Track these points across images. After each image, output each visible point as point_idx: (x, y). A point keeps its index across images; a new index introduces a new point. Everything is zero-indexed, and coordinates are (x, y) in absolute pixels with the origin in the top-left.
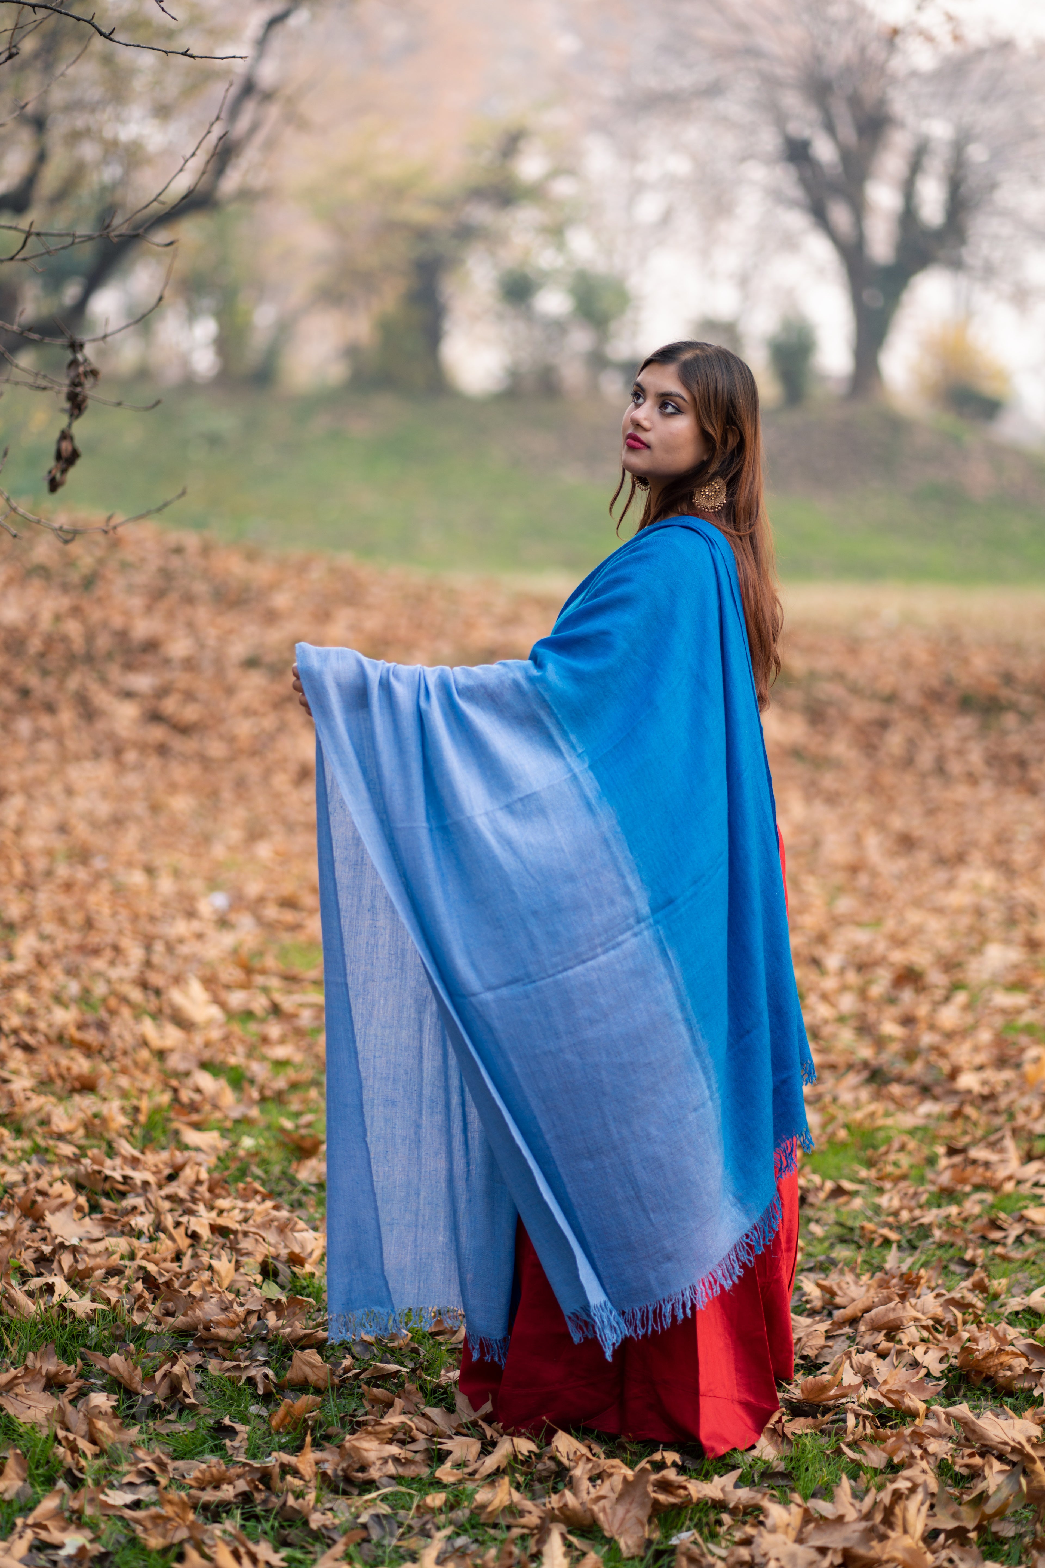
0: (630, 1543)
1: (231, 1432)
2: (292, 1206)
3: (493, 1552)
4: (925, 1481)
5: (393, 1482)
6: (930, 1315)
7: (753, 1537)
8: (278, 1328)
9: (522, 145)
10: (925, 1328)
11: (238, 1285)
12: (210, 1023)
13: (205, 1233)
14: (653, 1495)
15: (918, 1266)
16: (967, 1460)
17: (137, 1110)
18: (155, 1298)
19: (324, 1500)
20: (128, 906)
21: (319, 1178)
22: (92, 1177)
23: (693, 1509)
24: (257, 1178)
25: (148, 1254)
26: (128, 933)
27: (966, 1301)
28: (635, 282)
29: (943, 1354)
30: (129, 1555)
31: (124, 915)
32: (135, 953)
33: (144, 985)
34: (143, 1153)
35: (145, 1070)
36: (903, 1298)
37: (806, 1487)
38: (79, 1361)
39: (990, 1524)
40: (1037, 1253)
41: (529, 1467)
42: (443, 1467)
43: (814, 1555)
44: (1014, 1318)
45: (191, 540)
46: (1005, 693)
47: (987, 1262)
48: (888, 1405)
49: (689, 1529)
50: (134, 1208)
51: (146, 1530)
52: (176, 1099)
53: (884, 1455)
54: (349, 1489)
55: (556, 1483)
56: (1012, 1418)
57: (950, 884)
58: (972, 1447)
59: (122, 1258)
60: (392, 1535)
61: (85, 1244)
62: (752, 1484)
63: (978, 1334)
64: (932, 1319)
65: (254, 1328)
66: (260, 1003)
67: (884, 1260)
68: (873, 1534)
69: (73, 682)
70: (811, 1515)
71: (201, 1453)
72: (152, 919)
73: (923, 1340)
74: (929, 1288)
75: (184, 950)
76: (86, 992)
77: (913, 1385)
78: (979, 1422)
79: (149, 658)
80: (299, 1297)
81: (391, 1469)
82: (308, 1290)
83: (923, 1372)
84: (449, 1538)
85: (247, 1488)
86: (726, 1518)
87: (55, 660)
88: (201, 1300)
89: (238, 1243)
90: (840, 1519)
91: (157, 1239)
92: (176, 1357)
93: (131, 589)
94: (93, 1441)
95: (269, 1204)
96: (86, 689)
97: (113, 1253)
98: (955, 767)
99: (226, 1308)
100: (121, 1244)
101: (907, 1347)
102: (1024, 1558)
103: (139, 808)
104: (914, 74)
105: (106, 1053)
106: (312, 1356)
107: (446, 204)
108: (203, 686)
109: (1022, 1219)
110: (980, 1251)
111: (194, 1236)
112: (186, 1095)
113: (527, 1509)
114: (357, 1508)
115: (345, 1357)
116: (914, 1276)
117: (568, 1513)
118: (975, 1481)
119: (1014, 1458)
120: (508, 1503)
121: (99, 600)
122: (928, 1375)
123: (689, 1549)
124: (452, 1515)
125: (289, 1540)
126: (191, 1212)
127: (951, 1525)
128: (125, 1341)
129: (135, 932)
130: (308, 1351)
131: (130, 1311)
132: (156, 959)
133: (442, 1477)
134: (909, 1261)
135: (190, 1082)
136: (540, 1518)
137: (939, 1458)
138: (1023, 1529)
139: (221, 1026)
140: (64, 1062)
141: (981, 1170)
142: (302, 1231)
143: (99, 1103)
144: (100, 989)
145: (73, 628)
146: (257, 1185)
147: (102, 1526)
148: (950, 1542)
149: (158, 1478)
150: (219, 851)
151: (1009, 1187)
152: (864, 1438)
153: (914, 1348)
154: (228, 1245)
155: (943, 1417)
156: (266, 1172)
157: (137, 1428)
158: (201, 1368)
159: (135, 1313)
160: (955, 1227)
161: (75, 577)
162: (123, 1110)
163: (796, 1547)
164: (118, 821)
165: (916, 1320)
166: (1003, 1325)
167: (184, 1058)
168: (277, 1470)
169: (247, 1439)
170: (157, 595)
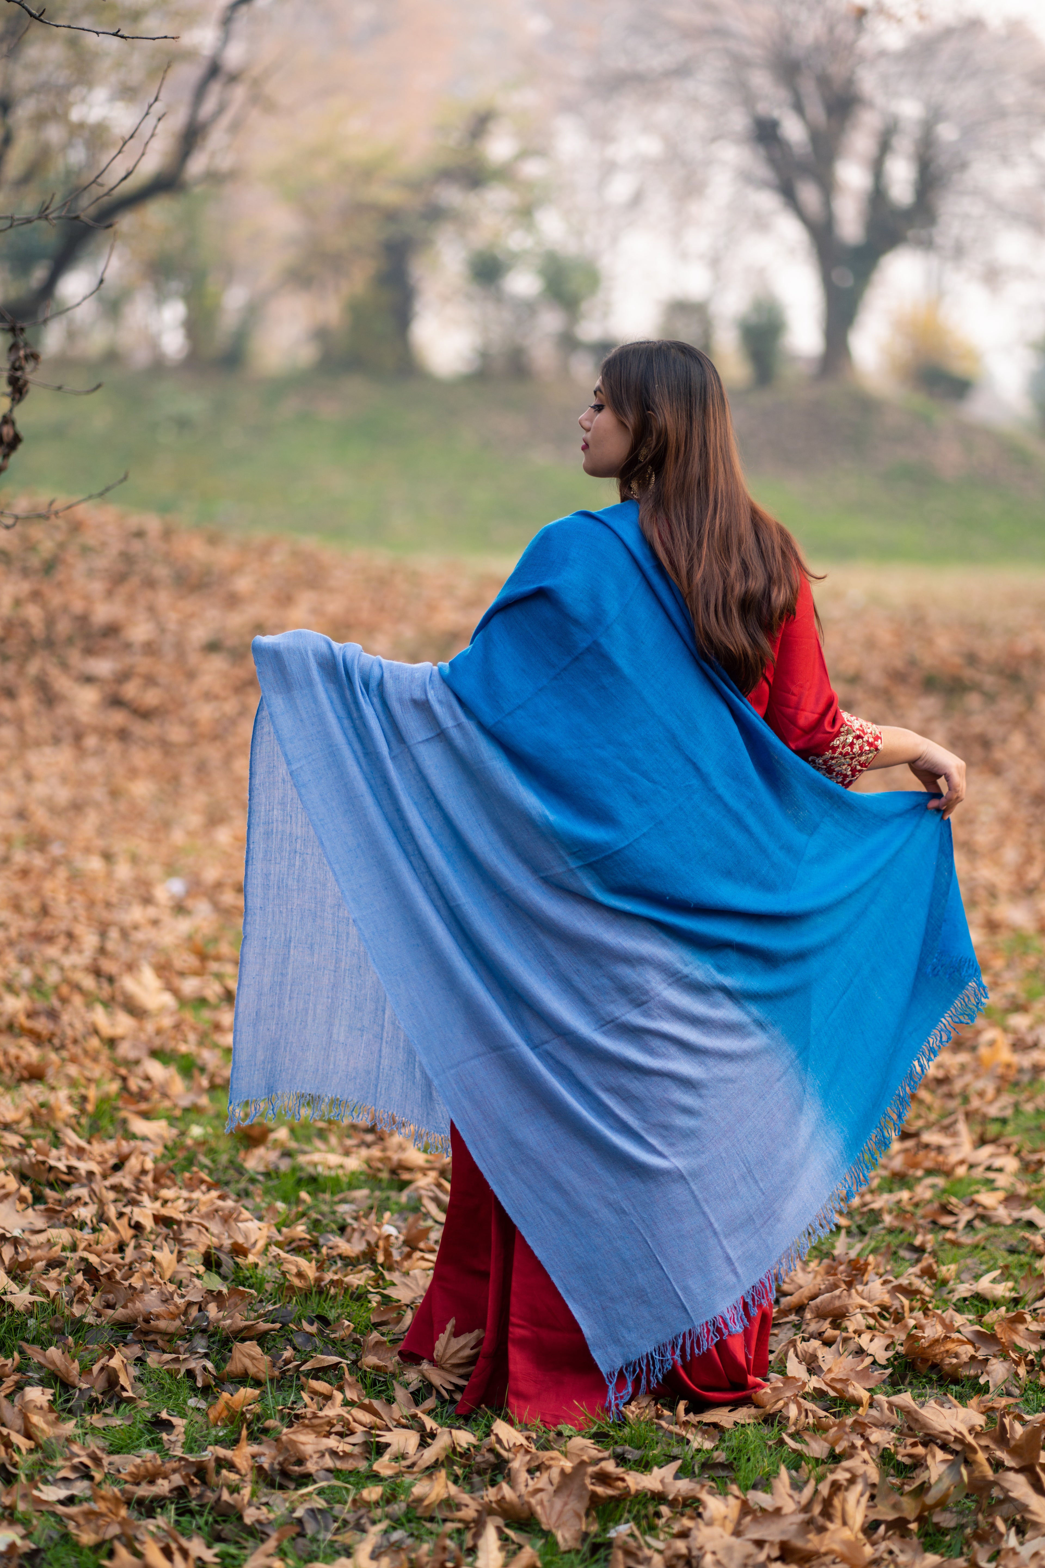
0: (567, 1536)
1: (168, 1426)
2: (239, 1195)
3: (426, 1547)
4: (865, 1473)
5: (330, 1475)
6: (877, 1302)
7: (690, 1529)
8: (218, 1320)
9: (492, 126)
10: (872, 1315)
11: (180, 1277)
12: (162, 1010)
13: (148, 1223)
14: (591, 1487)
15: (867, 1252)
16: (910, 1450)
17: (84, 1099)
18: (96, 1290)
19: (260, 1494)
20: (84, 892)
21: (266, 1167)
22: (36, 1168)
23: (631, 1501)
24: (203, 1167)
25: (90, 1245)
26: (83, 919)
27: (914, 1288)
28: (605, 262)
29: (889, 1341)
30: (62, 1551)
31: (80, 901)
32: (90, 940)
33: (97, 972)
34: (89, 1142)
35: (95, 1059)
36: (850, 1285)
37: (747, 1478)
38: (16, 1355)
39: (931, 1515)
40: (987, 1238)
41: (467, 1459)
42: (381, 1460)
43: (751, 1548)
44: (961, 1306)
45: (153, 524)
46: (968, 673)
47: (936, 1247)
48: (832, 1393)
49: (627, 1522)
50: (78, 1199)
51: (78, 1526)
52: (125, 1088)
53: (826, 1445)
54: (286, 1483)
55: (495, 1475)
56: (955, 1406)
58: (915, 1436)
59: (64, 1249)
60: (327, 1529)
61: (27, 1236)
62: (692, 1475)
63: (924, 1321)
64: (878, 1306)
65: (195, 1319)
66: (213, 990)
67: (833, 1247)
68: (809, 1525)
69: (33, 668)
70: (749, 1507)
71: (138, 1447)
72: (108, 905)
73: (869, 1328)
74: (877, 1274)
75: (139, 936)
76: (38, 979)
77: (857, 1372)
78: (923, 1411)
79: (110, 643)
80: (241, 1288)
81: (328, 1462)
82: (251, 1281)
83: (868, 1361)
84: (386, 1532)
85: (182, 1483)
86: (665, 1510)
87: (15, 645)
88: (142, 1292)
89: (181, 1234)
90: (778, 1511)
91: (100, 1230)
92: (113, 1350)
93: (91, 573)
94: (29, 1436)
95: (214, 1194)
96: (46, 674)
97: (55, 1245)
99: (166, 1300)
100: (63, 1235)
101: (853, 1335)
102: (965, 1550)
103: (99, 793)
104: (883, 53)
105: (56, 1041)
106: (252, 1348)
107: (414, 185)
108: (163, 671)
109: (973, 1203)
110: (930, 1237)
111: (138, 1227)
112: (134, 1084)
113: (464, 1502)
114: (292, 1502)
115: (285, 1349)
116: (862, 1262)
117: (505, 1506)
118: (917, 1471)
119: (958, 1448)
120: (446, 1496)
121: (60, 585)
122: (874, 1362)
123: (625, 1542)
124: (389, 1509)
125: (223, 1535)
126: (134, 1203)
127: (891, 1516)
128: (63, 1334)
129: (89, 918)
130: (248, 1343)
131: (70, 1303)
132: (110, 946)
133: (380, 1470)
134: (859, 1246)
135: (139, 1070)
136: (477, 1511)
137: (882, 1447)
138: (965, 1520)
139: (172, 1014)
140: (13, 1051)
141: (933, 1154)
142: (246, 1221)
143: (47, 1092)
144: (52, 976)
145: (33, 613)
146: (204, 1175)
147: (35, 1522)
148: (890, 1533)
149: (93, 1473)
150: (178, 836)
151: (961, 1171)
152: (807, 1428)
153: (859, 1336)
154: (171, 1235)
155: (886, 1406)
156: (214, 1161)
157: (74, 1422)
158: (140, 1361)
159: (75, 1305)
160: (906, 1212)
161: (35, 562)
162: (70, 1099)
163: (733, 1540)
164: (77, 807)
165: (862, 1307)
166: (951, 1312)
167: (134, 1046)
168: (213, 1464)
169: (185, 1433)
170: (118, 579)
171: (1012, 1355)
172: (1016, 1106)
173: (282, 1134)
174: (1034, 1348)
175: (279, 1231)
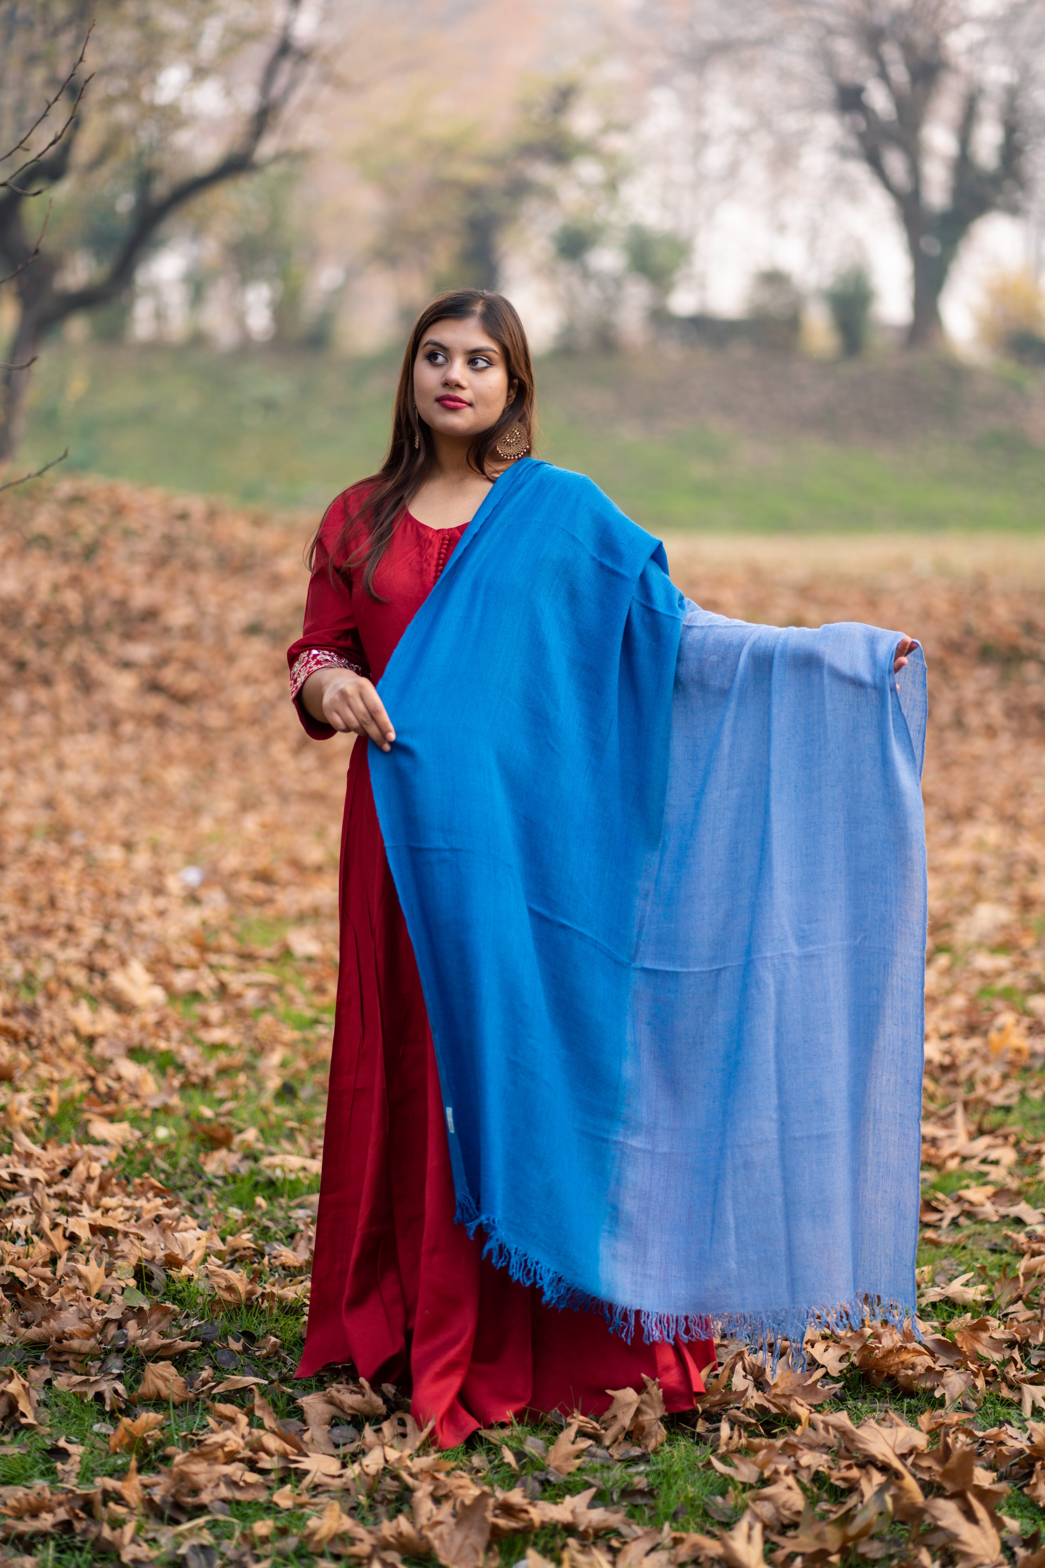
1: (62, 1454)
2: (190, 1202)
4: (790, 1499)
5: (225, 1506)
8: (136, 1339)
9: (574, 100)
11: (106, 1291)
12: (150, 1005)
13: (84, 1234)
14: (493, 1519)
16: (845, 1473)
17: (48, 1100)
18: (14, 1307)
19: (145, 1529)
20: (96, 883)
21: (226, 1170)
23: (536, 1534)
24: (159, 1171)
25: (19, 1259)
26: (88, 911)
28: (701, 239)
29: (843, 1352)
31: (89, 893)
32: (91, 933)
33: (91, 968)
34: (44, 1148)
35: (70, 1059)
37: (666, 1506)
39: (856, 1546)
40: (969, 1237)
42: (284, 1489)
44: (927, 1312)
45: (197, 505)
46: (1025, 643)
48: (774, 1410)
50: (18, 1208)
52: (94, 1089)
53: (756, 1469)
54: (177, 1515)
55: (395, 1508)
57: (954, 841)
58: (851, 1459)
62: (608, 1503)
63: (881, 1330)
65: (112, 1338)
66: (206, 984)
69: (71, 654)
71: (31, 1477)
72: (119, 896)
75: (142, 928)
76: (30, 975)
77: (805, 1387)
78: (860, 1432)
79: (149, 627)
80: (167, 1303)
81: (224, 1491)
82: (181, 1296)
83: (820, 1373)
85: (66, 1517)
86: (573, 1542)
87: (51, 632)
88: (60, 1309)
89: (116, 1245)
91: (33, 1242)
92: (12, 1374)
93: (132, 557)
95: (161, 1201)
96: (83, 660)
98: (974, 719)
99: (84, 1317)
103: (130, 781)
105: (32, 1041)
106: (166, 1369)
107: (495, 161)
108: (203, 655)
109: (959, 1200)
111: (73, 1238)
112: (103, 1084)
113: (358, 1536)
114: (178, 1537)
115: (204, 1369)
117: (403, 1540)
118: (849, 1496)
120: (338, 1530)
121: (99, 570)
122: (826, 1375)
124: (278, 1545)
126: (73, 1212)
127: (812, 1548)
129: (96, 910)
130: (162, 1363)
132: (110, 938)
133: (279, 1502)
135: (112, 1070)
136: (369, 1546)
137: (813, 1470)
139: (159, 1009)
142: (187, 1229)
143: (10, 1094)
144: (45, 971)
145: (71, 599)
146: (155, 1181)
150: (206, 824)
151: (953, 1164)
152: (738, 1451)
153: (813, 1346)
154: (106, 1247)
155: (821, 1425)
156: (171, 1165)
158: (47, 1384)
161: (76, 546)
162: (32, 1101)
164: (107, 795)
167: (111, 1044)
168: (99, 1497)
169: (80, 1462)
170: (159, 562)
171: (971, 1366)
172: (1023, 1093)
173: (251, 1134)
174: (997, 1357)
175: (223, 1240)
